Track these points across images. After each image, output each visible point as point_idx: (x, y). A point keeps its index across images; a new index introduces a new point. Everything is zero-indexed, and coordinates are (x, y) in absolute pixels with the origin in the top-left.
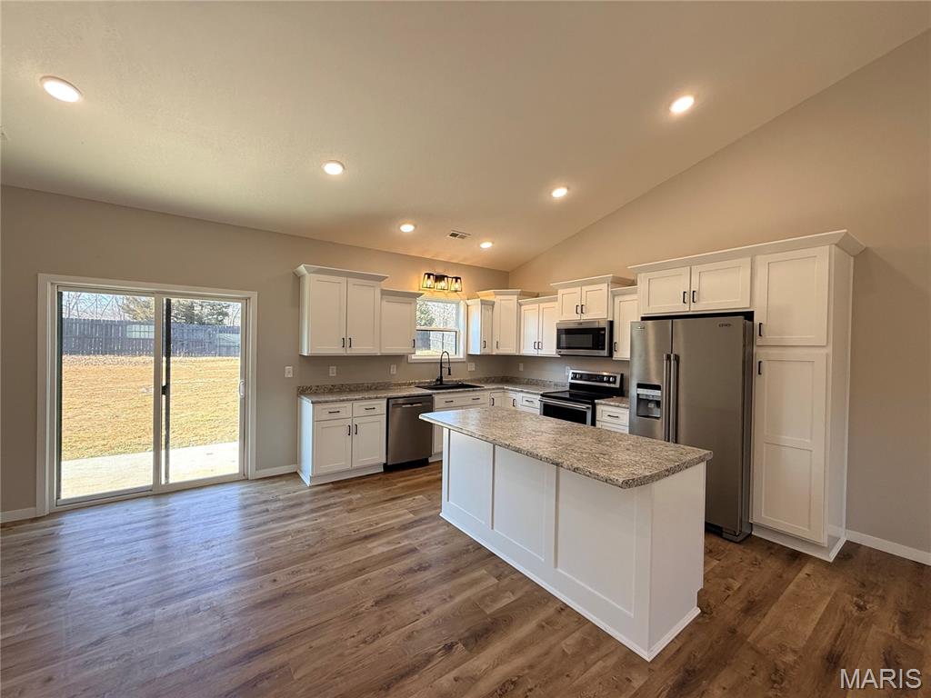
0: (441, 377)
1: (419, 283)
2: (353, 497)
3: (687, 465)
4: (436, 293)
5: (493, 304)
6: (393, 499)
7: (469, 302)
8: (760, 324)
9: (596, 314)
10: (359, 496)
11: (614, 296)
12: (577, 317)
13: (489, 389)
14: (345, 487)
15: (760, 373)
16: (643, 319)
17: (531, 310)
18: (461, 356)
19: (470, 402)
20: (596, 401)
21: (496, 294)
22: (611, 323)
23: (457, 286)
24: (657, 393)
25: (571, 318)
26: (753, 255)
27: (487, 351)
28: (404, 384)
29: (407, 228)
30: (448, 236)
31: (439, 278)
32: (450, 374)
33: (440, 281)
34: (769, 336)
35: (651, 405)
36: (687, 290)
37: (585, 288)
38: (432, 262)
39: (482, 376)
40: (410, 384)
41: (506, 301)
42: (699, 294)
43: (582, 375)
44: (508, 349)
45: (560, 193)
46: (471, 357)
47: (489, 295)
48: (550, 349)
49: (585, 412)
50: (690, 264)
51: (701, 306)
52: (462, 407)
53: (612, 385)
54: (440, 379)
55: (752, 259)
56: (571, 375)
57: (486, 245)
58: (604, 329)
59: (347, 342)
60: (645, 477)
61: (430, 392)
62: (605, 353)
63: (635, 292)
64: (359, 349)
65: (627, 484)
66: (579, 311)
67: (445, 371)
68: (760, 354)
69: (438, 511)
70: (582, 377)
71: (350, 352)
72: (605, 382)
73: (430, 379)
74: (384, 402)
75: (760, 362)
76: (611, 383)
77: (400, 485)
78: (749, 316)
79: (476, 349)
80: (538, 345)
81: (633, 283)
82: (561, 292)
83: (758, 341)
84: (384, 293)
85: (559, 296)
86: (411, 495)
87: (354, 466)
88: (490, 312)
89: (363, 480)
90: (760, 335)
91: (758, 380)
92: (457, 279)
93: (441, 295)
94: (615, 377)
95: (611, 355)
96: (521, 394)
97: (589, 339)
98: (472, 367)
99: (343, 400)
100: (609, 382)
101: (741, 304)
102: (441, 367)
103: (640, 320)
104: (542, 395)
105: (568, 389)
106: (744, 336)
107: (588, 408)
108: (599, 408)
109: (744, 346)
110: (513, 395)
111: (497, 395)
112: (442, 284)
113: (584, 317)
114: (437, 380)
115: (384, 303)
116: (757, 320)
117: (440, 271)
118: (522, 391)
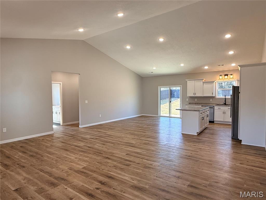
0: (225, 103)
23: (231, 77)
40: (216, 104)
64: (198, 95)
71: (195, 96)
84: (204, 82)
92: (231, 74)
115: (204, 85)
117: (226, 73)
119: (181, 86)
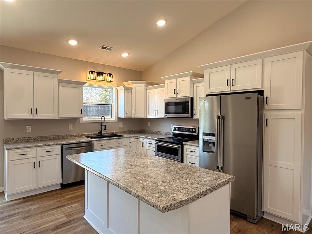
0: (101, 131)
1: (86, 76)
2: (33, 207)
3: (215, 188)
4: (97, 83)
5: (131, 89)
6: (58, 207)
7: (118, 88)
8: (267, 97)
9: (184, 94)
10: (37, 206)
11: (194, 84)
12: (174, 96)
13: (129, 137)
14: (30, 201)
15: (267, 126)
16: (207, 96)
17: (152, 92)
18: (114, 118)
19: (117, 145)
20: (183, 143)
21: (133, 83)
22: (192, 99)
23: (110, 79)
24: (213, 138)
25: (172, 96)
26: (263, 57)
27: (129, 116)
28: (78, 136)
29: (73, 43)
30: (100, 48)
31: (99, 74)
32: (105, 129)
33: (100, 76)
34: (272, 104)
35: (210, 145)
36: (229, 79)
37: (179, 79)
38: (94, 64)
39: (127, 130)
40: (82, 135)
41: (139, 87)
42: (235, 81)
43: (179, 128)
44: (140, 114)
45: (161, 23)
46: (120, 119)
47: (129, 84)
48: (162, 114)
49: (178, 149)
50: (231, 63)
51: (237, 88)
52: (112, 148)
53: (194, 134)
54: (101, 132)
55: (262, 60)
56: (173, 129)
57: (125, 55)
58: (188, 102)
59: (34, 111)
60: (181, 202)
61: (91, 140)
62: (189, 115)
63: (203, 82)
64: (43, 115)
65: (166, 209)
66: (176, 92)
67: (103, 127)
68: (267, 115)
69: (83, 214)
70: (179, 129)
71: (36, 117)
72: (190, 132)
73: (95, 132)
74: (60, 147)
75: (267, 119)
76: (193, 132)
77: (67, 197)
78: (261, 93)
79: (122, 115)
80: (156, 112)
81: (202, 76)
82: (166, 82)
83: (266, 107)
84: (60, 81)
85: (166, 84)
86: (71, 204)
87: (39, 186)
88: (130, 93)
89: (45, 195)
90: (267, 104)
91: (266, 129)
92: (110, 75)
93: (101, 84)
94: (195, 129)
95: (192, 117)
96: (146, 140)
97: (180, 108)
98: (121, 125)
99: (30, 147)
100: (192, 132)
101: (257, 86)
102: (101, 125)
103: (205, 96)
104: (156, 140)
105: (172, 136)
106: (258, 104)
107: (179, 147)
108: (185, 147)
109: (258, 110)
110: (142, 140)
111: (133, 141)
112: (101, 77)
113: (179, 96)
114: (99, 133)
115: (61, 88)
116: (265, 95)
117: (100, 70)
118: (146, 138)
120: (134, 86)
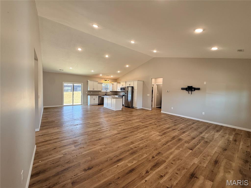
1: (103, 81)
7: (110, 84)
16: (127, 87)
18: (109, 91)
25: (122, 86)
29: (101, 75)
39: (112, 94)
44: (115, 90)
45: (119, 72)
48: (120, 90)
57: (112, 76)
64: (95, 90)
73: (104, 94)
74: (98, 96)
79: (111, 90)
82: (121, 83)
89: (96, 105)
92: (108, 80)
93: (106, 83)
97: (123, 89)
99: (93, 96)
101: (132, 86)
102: (106, 92)
115: (98, 84)
116: (134, 88)
117: (106, 80)
119: (83, 83)
120: (114, 83)
